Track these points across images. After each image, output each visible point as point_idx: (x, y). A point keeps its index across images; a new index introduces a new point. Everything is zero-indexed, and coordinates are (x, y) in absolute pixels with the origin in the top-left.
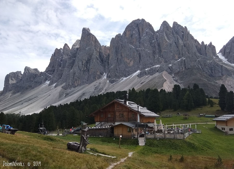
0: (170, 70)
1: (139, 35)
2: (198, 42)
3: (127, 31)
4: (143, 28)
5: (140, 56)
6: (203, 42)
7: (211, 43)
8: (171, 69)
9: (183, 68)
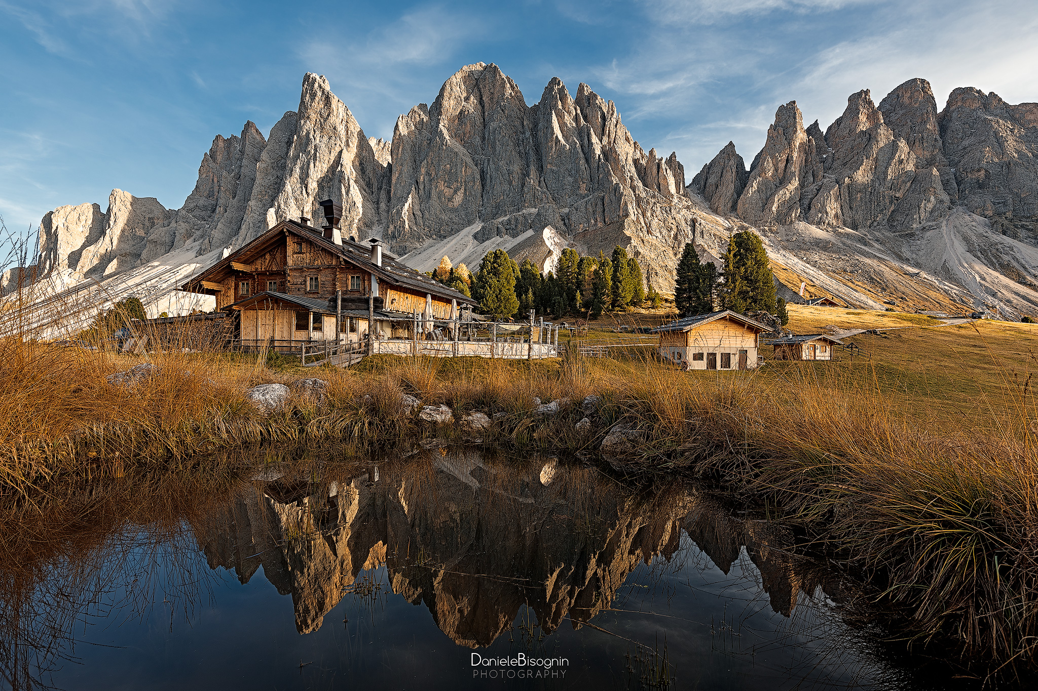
0: (565, 224)
3: (446, 99)
5: (483, 178)
7: (673, 155)
8: (567, 221)
9: (598, 219)
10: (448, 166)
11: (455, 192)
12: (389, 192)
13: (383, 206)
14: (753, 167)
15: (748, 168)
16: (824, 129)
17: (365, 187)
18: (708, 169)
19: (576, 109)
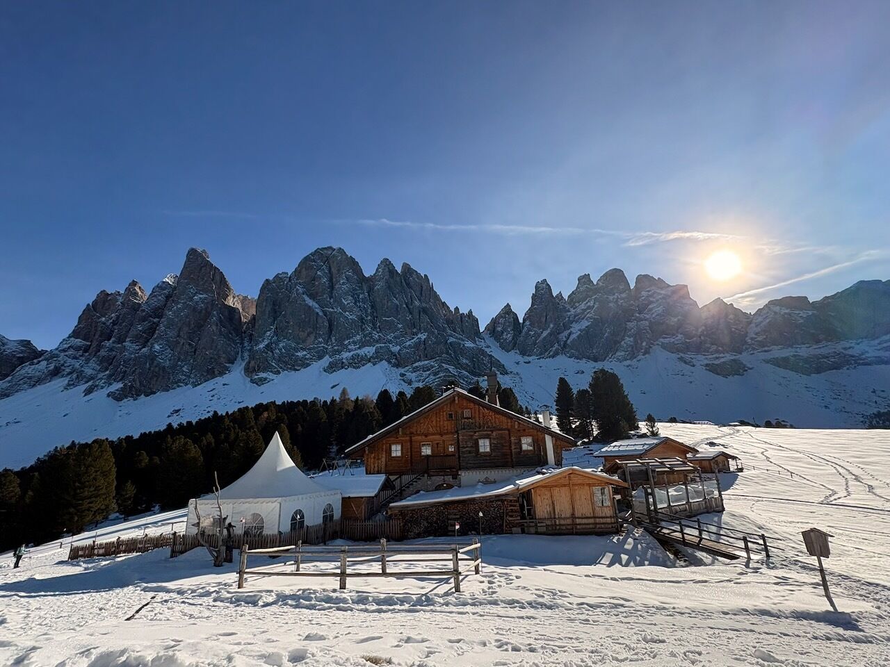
0: (396, 358)
1: (331, 280)
2: (448, 307)
3: (304, 269)
4: (339, 267)
5: (331, 325)
6: (457, 309)
7: (470, 312)
8: (397, 356)
9: (422, 356)
10: (303, 316)
11: (308, 335)
14: (524, 320)
15: (521, 321)
16: (566, 297)
18: (494, 322)
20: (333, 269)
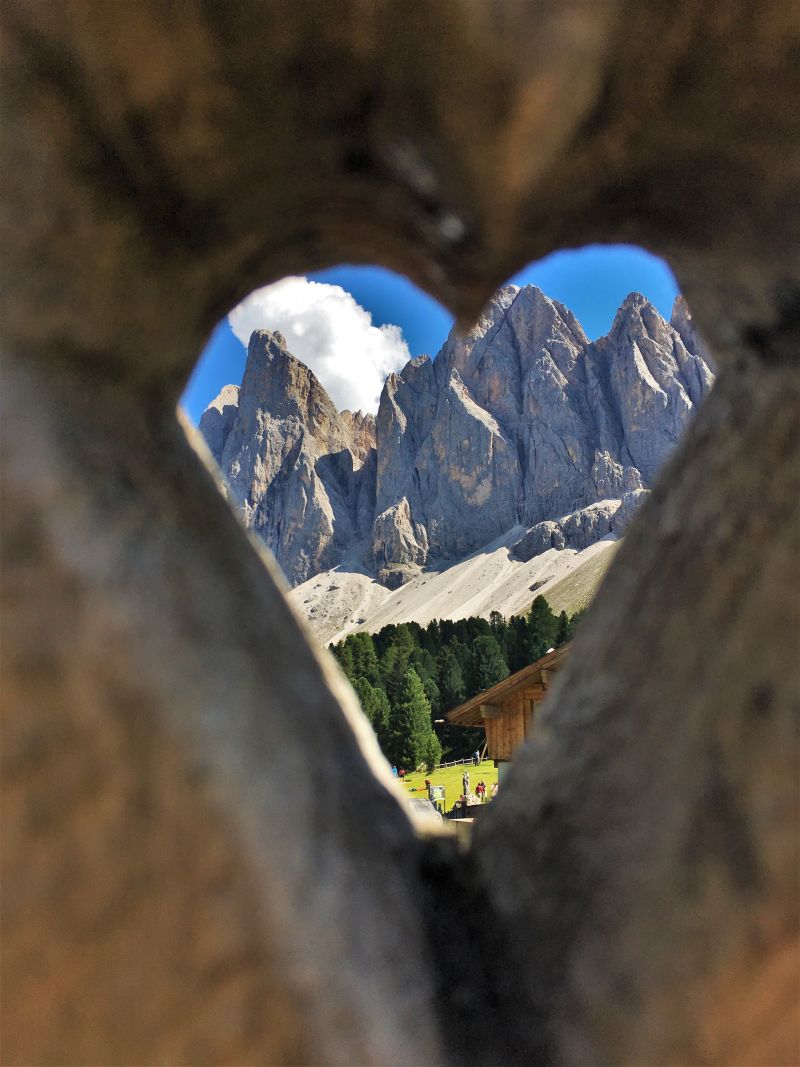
1: (517, 358)
3: (460, 344)
5: (522, 458)
10: (466, 442)
11: (479, 481)
12: (373, 489)
13: (363, 512)
17: (337, 485)
19: (672, 336)
20: (519, 337)
